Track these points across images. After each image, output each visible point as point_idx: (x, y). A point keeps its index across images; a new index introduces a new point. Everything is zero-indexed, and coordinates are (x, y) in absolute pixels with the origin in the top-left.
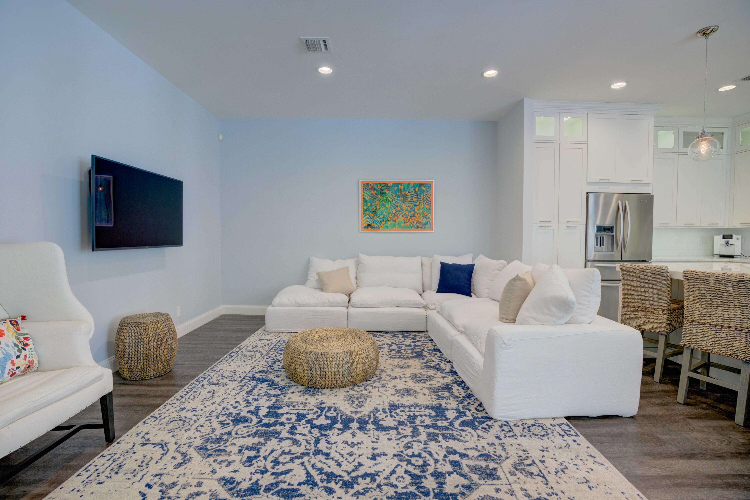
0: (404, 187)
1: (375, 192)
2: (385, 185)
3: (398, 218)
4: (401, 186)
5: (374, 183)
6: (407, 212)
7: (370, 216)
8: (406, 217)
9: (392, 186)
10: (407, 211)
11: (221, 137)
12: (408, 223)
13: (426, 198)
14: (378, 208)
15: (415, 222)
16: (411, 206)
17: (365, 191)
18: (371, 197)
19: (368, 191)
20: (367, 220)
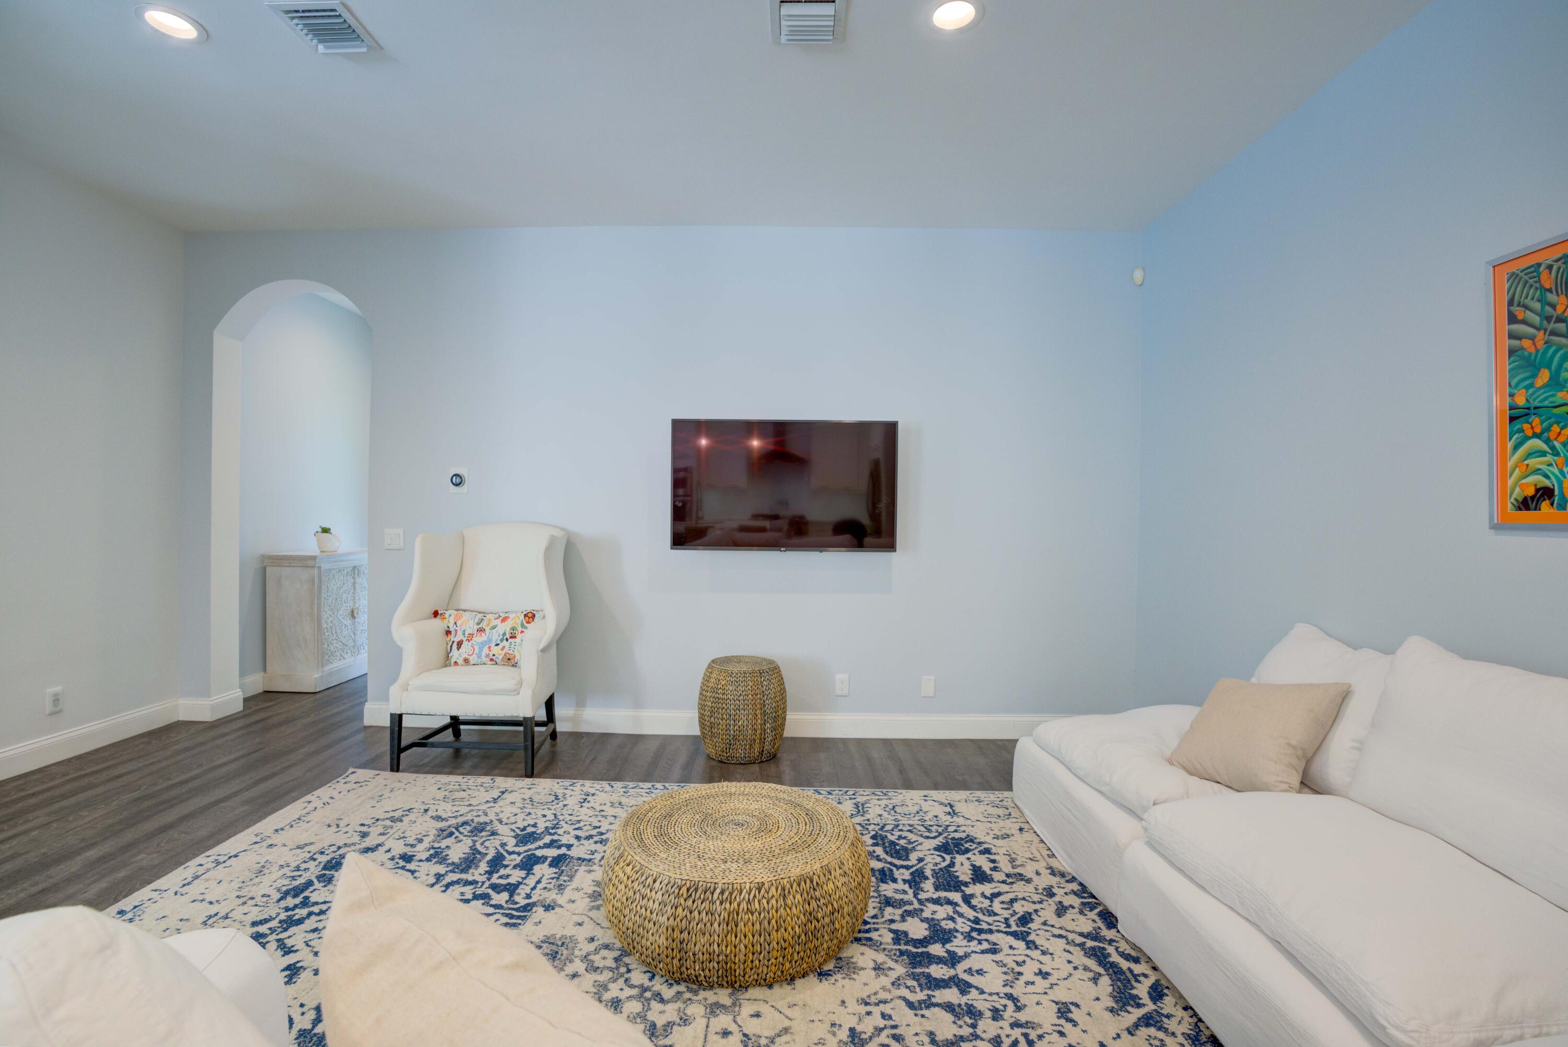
5: (1565, 253)
7: (1547, 441)
17: (1520, 313)
18: (1553, 333)
19: (1537, 306)
20: (1532, 462)
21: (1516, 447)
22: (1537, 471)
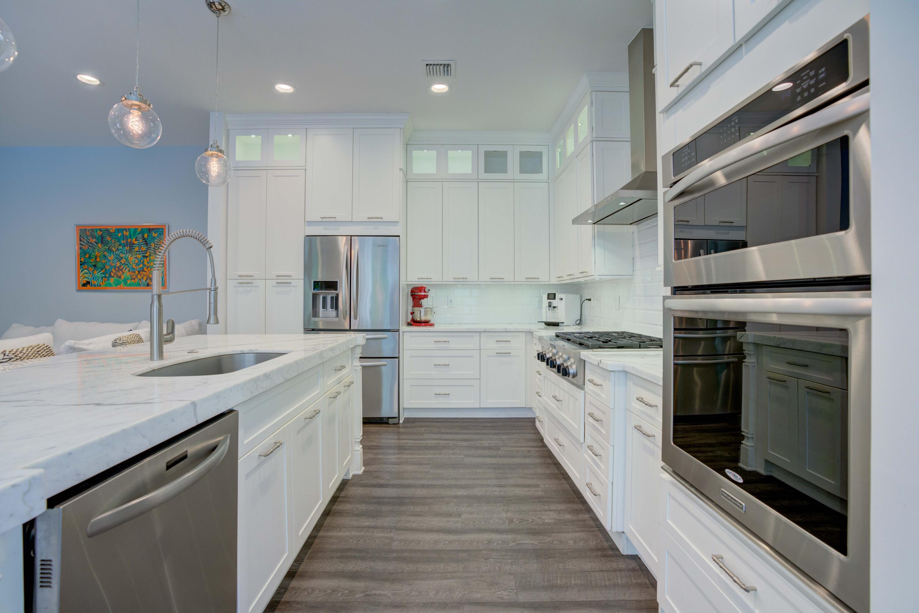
0: (130, 232)
1: (94, 240)
2: (106, 231)
3: (123, 273)
4: (126, 232)
5: (92, 228)
6: (134, 266)
7: (88, 271)
8: (133, 272)
9: (115, 232)
10: (134, 264)
12: (136, 279)
13: (158, 246)
14: (98, 260)
15: (145, 278)
16: (139, 258)
17: (82, 239)
18: (89, 246)
19: (86, 239)
20: (85, 275)
21: (82, 271)
22: (86, 277)
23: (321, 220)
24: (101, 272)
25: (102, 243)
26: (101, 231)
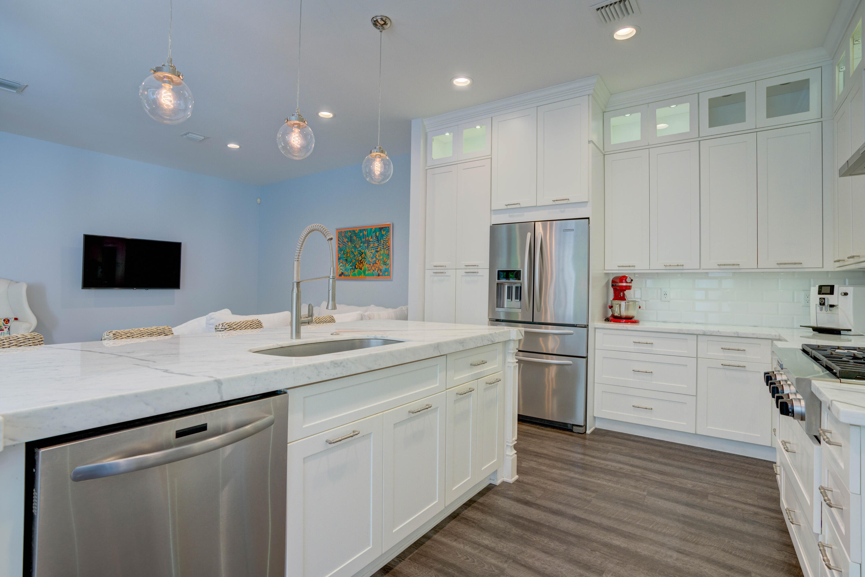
0: (367, 232)
1: (346, 240)
2: (354, 232)
3: (363, 265)
4: (365, 232)
5: (345, 230)
6: (370, 259)
7: (343, 264)
8: (369, 264)
9: (359, 233)
10: (370, 258)
11: (259, 200)
12: (371, 271)
13: (385, 242)
14: (348, 255)
15: (377, 269)
16: (373, 253)
17: (340, 239)
18: (343, 245)
19: (342, 239)
20: (341, 267)
21: (339, 265)
22: (342, 269)
23: (506, 207)
24: (350, 265)
25: (351, 242)
26: (350, 232)
